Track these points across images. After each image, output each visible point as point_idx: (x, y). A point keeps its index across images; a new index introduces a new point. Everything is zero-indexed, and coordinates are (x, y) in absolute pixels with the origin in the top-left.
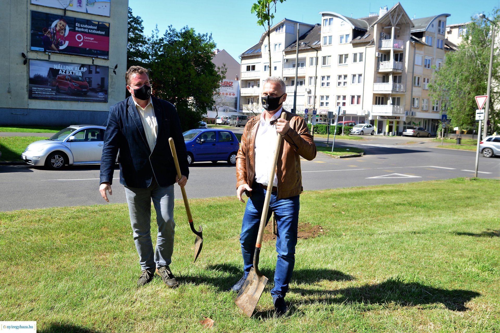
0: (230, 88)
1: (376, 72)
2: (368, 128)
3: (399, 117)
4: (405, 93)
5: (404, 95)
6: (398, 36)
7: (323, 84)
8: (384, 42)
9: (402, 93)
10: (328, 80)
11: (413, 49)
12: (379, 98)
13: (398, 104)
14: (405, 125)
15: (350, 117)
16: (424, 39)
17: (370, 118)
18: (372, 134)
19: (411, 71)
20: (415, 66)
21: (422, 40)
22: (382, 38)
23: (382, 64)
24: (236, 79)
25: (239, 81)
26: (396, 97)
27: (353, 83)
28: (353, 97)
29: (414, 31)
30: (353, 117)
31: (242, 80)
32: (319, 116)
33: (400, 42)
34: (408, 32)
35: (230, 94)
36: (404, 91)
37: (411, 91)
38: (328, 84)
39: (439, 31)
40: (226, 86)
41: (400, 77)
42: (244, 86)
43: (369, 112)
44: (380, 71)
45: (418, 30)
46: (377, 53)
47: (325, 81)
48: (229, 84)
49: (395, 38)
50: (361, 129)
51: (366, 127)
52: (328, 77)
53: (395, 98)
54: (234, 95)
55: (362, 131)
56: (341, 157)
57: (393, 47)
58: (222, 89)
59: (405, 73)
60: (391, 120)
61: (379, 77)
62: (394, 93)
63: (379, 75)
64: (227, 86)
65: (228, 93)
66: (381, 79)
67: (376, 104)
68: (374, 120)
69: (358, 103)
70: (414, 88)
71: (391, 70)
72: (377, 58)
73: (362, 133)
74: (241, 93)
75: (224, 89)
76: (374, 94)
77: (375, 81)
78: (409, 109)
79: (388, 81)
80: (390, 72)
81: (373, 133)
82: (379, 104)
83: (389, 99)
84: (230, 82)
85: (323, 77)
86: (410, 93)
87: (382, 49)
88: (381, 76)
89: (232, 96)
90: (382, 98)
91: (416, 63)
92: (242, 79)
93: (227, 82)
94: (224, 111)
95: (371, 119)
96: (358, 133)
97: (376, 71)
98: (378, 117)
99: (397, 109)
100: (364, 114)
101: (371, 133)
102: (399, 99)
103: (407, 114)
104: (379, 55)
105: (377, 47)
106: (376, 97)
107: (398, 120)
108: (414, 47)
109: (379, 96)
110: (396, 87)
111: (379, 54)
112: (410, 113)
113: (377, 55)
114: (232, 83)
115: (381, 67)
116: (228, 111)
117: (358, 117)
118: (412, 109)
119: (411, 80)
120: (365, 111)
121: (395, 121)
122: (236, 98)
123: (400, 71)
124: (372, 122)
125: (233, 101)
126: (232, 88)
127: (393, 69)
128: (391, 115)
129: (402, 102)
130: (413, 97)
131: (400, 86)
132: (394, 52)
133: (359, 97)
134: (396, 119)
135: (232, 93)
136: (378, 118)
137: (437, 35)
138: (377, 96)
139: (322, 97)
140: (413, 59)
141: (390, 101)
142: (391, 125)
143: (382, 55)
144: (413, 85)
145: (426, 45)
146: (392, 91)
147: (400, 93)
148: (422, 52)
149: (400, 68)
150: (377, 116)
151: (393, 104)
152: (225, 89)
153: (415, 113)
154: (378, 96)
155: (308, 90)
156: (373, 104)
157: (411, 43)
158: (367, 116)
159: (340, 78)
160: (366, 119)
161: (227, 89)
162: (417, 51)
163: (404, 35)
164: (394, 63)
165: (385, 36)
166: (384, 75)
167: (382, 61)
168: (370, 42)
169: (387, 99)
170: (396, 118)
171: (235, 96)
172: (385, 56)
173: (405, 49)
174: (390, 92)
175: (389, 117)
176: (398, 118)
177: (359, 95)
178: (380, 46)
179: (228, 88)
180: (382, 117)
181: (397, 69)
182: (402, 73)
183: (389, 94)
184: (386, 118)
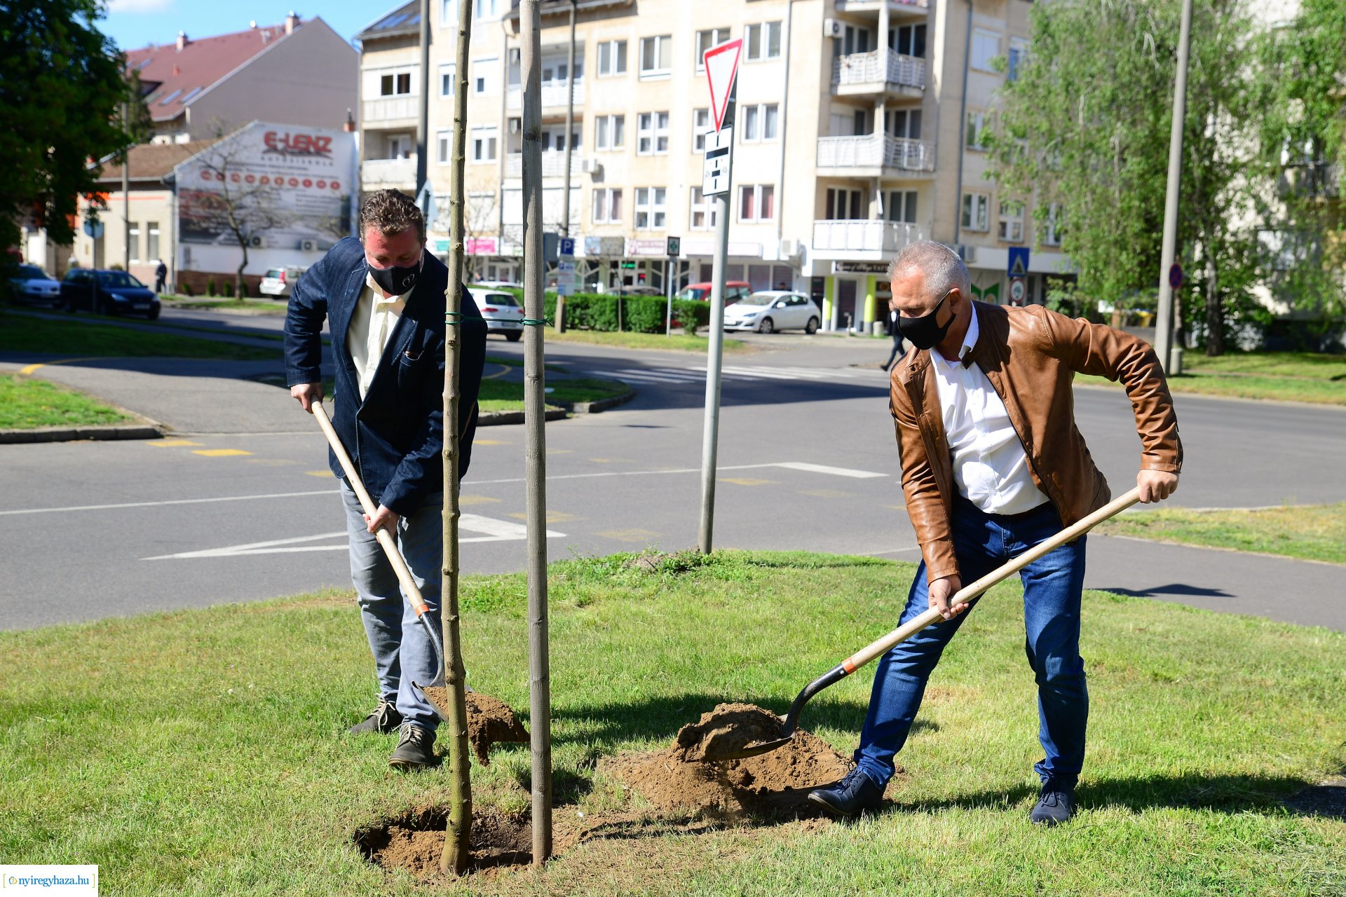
0: (321, 160)
1: (828, 97)
2: (791, 308)
4: (934, 176)
5: (931, 181)
7: (644, 144)
9: (922, 177)
10: (661, 126)
11: (963, 8)
12: (842, 194)
13: (910, 218)
15: (742, 266)
17: (807, 271)
18: (809, 331)
19: (957, 91)
20: (971, 75)
23: (850, 65)
24: (346, 127)
25: (357, 137)
26: (904, 191)
27: (747, 137)
28: (748, 191)
30: (751, 267)
31: (367, 132)
32: (636, 265)
35: (321, 185)
36: (931, 167)
37: (955, 166)
38: (662, 143)
40: (305, 152)
41: (916, 115)
42: (374, 153)
43: (802, 249)
44: (842, 90)
46: (830, 23)
47: (653, 132)
48: (315, 145)
50: (763, 311)
51: (781, 305)
52: (663, 116)
53: (900, 194)
54: (335, 186)
55: (768, 319)
58: (288, 163)
59: (934, 100)
61: (841, 116)
62: (892, 175)
63: (838, 108)
64: (308, 153)
65: (314, 180)
66: (849, 124)
67: (830, 216)
68: (822, 279)
69: (765, 213)
70: (968, 158)
71: (879, 88)
72: (830, 41)
73: (769, 326)
74: (364, 179)
75: (295, 164)
76: (820, 180)
77: (825, 130)
78: (951, 236)
79: (871, 131)
80: (879, 95)
81: (813, 325)
82: (841, 216)
83: (875, 198)
84: (319, 138)
85: (645, 118)
86: (955, 174)
87: (848, 7)
88: (849, 110)
89: (327, 192)
90: (855, 196)
91: (973, 64)
92: (366, 126)
93: (309, 138)
94: (298, 247)
95: (811, 274)
96: (752, 325)
97: (827, 89)
98: (834, 265)
99: (903, 235)
100: (784, 257)
101: (805, 324)
102: (912, 197)
104: (837, 30)
106: (831, 193)
108: (968, 1)
109: (843, 188)
110: (898, 152)
111: (836, 25)
113: (830, 31)
114: (328, 140)
115: (846, 74)
116: (314, 247)
117: (768, 267)
118: (961, 237)
119: (956, 127)
120: (787, 245)
122: (347, 201)
123: (915, 93)
124: (818, 287)
125: (335, 210)
126: (327, 161)
127: (887, 83)
128: (877, 256)
129: (924, 209)
130: (965, 192)
131: (914, 152)
132: (892, 18)
133: (768, 190)
135: (328, 182)
136: (833, 270)
138: (831, 186)
139: (643, 192)
140: (961, 49)
141: (876, 207)
142: (884, 294)
143: (847, 29)
144: (965, 146)
146: (884, 167)
147: (915, 176)
148: (997, 22)
149: (914, 81)
150: (829, 262)
151: (890, 216)
152: (301, 165)
153: (972, 250)
154: (837, 188)
155: (592, 168)
156: (817, 217)
158: (798, 262)
159: (704, 120)
160: (795, 272)
161: (306, 165)
162: (979, 18)
164: (891, 62)
166: (860, 109)
167: (848, 53)
169: (869, 198)
171: (344, 190)
172: (862, 35)
173: (931, 7)
174: (876, 172)
175: (870, 266)
177: (767, 182)
179: (314, 159)
180: (850, 265)
181: (902, 86)
182: (924, 102)
183: (875, 179)
184: (862, 270)
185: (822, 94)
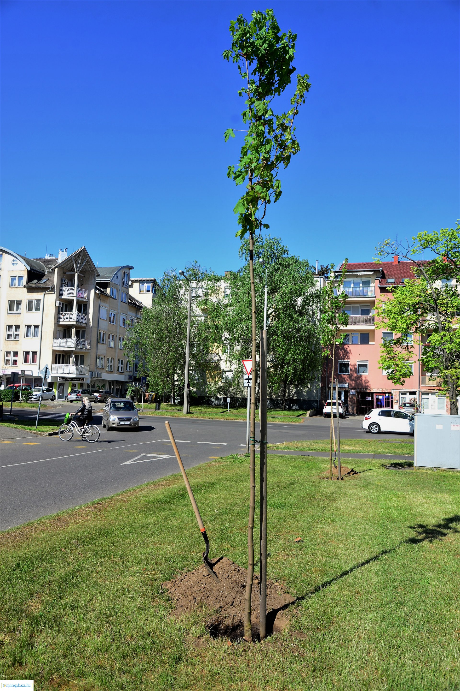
1: (56, 325)
2: (48, 392)
3: (84, 379)
4: (90, 351)
6: (82, 284)
8: (66, 290)
9: (86, 351)
11: (98, 300)
12: (60, 355)
13: (82, 364)
14: (89, 388)
16: (108, 290)
18: (52, 400)
19: (96, 325)
20: (100, 320)
21: (106, 291)
22: (64, 285)
23: (64, 316)
26: (80, 355)
27: (27, 336)
28: (27, 353)
29: (98, 280)
33: (84, 291)
34: (93, 281)
36: (89, 348)
37: (95, 348)
39: (123, 283)
41: (84, 332)
44: (61, 323)
45: (103, 280)
46: (58, 302)
49: (78, 286)
51: (44, 391)
53: (78, 356)
56: (50, 434)
57: (77, 297)
59: (90, 327)
60: (74, 382)
61: (60, 331)
62: (78, 350)
63: (59, 328)
66: (62, 333)
67: (56, 363)
68: (53, 383)
69: (33, 361)
70: (99, 345)
71: (75, 323)
72: (57, 308)
76: (53, 350)
77: (56, 336)
78: (94, 369)
79: (70, 336)
80: (73, 325)
81: (53, 398)
82: (59, 363)
83: (72, 357)
86: (95, 350)
87: (63, 297)
88: (62, 329)
90: (63, 356)
91: (101, 317)
95: (50, 381)
97: (56, 322)
98: (59, 378)
99: (81, 369)
101: (51, 398)
102: (82, 357)
103: (92, 375)
104: (60, 305)
105: (58, 295)
106: (56, 355)
107: (81, 382)
108: (99, 298)
109: (60, 353)
110: (80, 344)
111: (60, 303)
112: (95, 374)
113: (58, 304)
115: (62, 318)
117: (33, 378)
118: (97, 369)
119: (96, 336)
121: (78, 383)
123: (84, 325)
124: (51, 385)
127: (77, 322)
128: (74, 376)
129: (86, 361)
130: (98, 356)
131: (84, 343)
132: (78, 302)
133: (35, 353)
134: (79, 381)
136: (58, 380)
137: (120, 287)
140: (98, 312)
141: (73, 360)
143: (63, 304)
144: (98, 342)
145: (111, 297)
146: (75, 348)
147: (84, 351)
148: (107, 305)
149: (84, 321)
150: (57, 377)
151: (77, 363)
153: (100, 374)
154: (58, 353)
156: (52, 363)
157: (95, 293)
159: (11, 329)
160: (43, 380)
162: (102, 304)
163: (88, 284)
164: (78, 316)
165: (66, 283)
166: (65, 329)
167: (62, 311)
168: (49, 288)
169: (70, 357)
170: (79, 379)
172: (66, 306)
173: (89, 299)
174: (73, 349)
175: (71, 379)
176: (82, 380)
177: (35, 351)
178: (61, 294)
180: (64, 378)
181: (81, 323)
182: (86, 328)
183: (72, 351)
184: (68, 380)
185: (55, 324)
